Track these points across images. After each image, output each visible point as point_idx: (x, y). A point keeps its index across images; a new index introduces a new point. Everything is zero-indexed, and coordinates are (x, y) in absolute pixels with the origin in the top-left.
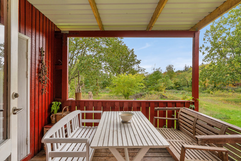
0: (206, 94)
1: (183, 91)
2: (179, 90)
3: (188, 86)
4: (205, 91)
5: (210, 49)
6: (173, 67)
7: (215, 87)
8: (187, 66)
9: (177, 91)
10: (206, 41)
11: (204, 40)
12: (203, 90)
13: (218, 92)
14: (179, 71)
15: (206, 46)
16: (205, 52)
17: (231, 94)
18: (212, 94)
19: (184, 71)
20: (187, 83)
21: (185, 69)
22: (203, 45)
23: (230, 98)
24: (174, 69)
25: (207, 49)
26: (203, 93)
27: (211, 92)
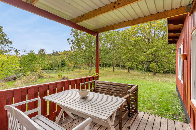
0: (70, 72)
1: (55, 71)
2: (51, 70)
3: (59, 67)
4: (69, 70)
5: (74, 41)
6: (45, 51)
7: (75, 66)
8: (54, 51)
9: (50, 71)
10: (72, 36)
11: (71, 34)
12: (69, 69)
13: (76, 70)
14: (48, 55)
15: (71, 39)
16: (71, 43)
17: (83, 70)
18: (74, 71)
19: (52, 55)
20: (57, 64)
21: (53, 53)
22: (70, 38)
23: (83, 73)
24: (46, 52)
25: (72, 41)
26: (68, 71)
27: (73, 70)
